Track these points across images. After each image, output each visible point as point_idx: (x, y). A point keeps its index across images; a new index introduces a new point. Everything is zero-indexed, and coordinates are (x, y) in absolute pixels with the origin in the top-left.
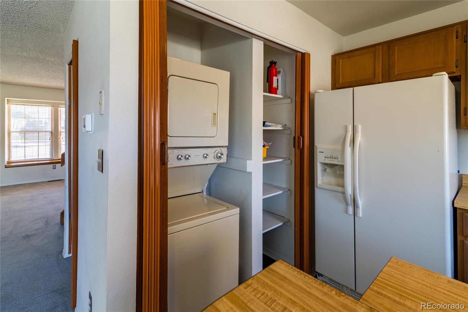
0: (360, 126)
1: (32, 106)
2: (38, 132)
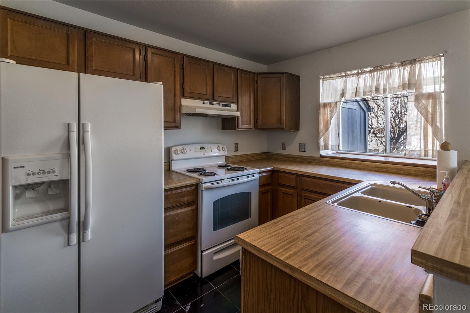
0: (89, 124)
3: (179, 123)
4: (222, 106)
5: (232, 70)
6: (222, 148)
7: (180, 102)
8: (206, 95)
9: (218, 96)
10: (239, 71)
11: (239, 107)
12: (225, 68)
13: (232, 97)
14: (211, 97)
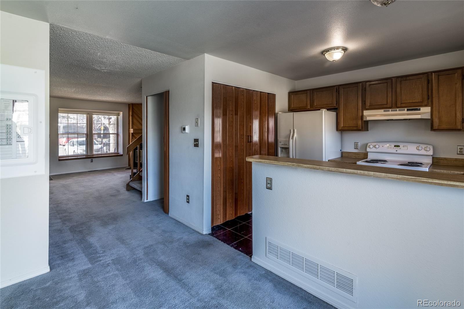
0: (296, 129)
1: (74, 114)
2: (78, 134)
3: (361, 127)
4: (407, 111)
5: (421, 76)
6: (424, 148)
7: (362, 113)
8: (387, 104)
9: (401, 103)
10: (433, 73)
11: (434, 109)
12: (411, 78)
13: (421, 101)
14: (393, 105)
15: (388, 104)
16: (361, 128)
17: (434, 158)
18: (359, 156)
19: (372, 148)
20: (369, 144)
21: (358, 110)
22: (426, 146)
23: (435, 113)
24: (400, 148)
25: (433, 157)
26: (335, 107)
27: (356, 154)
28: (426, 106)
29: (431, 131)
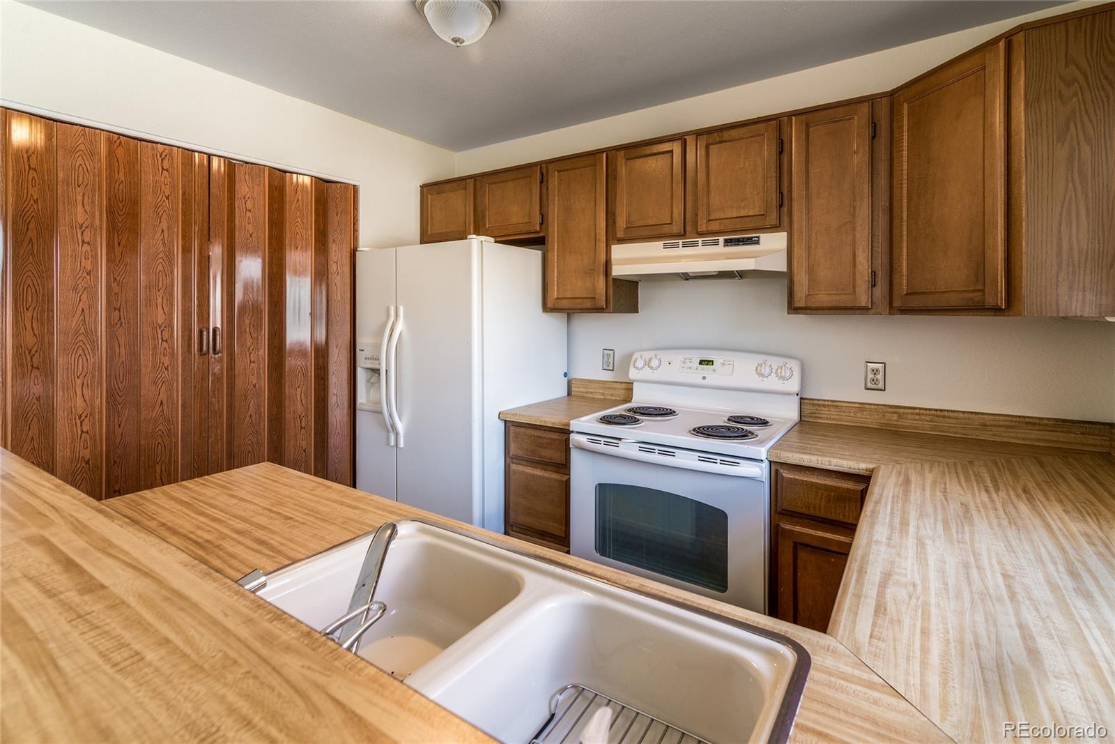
0: (402, 307)
3: (604, 299)
4: (725, 246)
5: (762, 126)
6: (777, 370)
7: (609, 253)
8: (671, 224)
9: (710, 220)
10: (794, 118)
11: (796, 236)
12: (733, 133)
13: (762, 213)
14: (689, 228)
15: (674, 223)
16: (603, 304)
17: (806, 401)
18: (612, 392)
19: (641, 369)
20: (636, 355)
21: (598, 243)
22: (780, 361)
23: (799, 252)
24: (714, 370)
25: (801, 399)
26: (538, 232)
27: (606, 388)
28: (775, 228)
29: (788, 314)
